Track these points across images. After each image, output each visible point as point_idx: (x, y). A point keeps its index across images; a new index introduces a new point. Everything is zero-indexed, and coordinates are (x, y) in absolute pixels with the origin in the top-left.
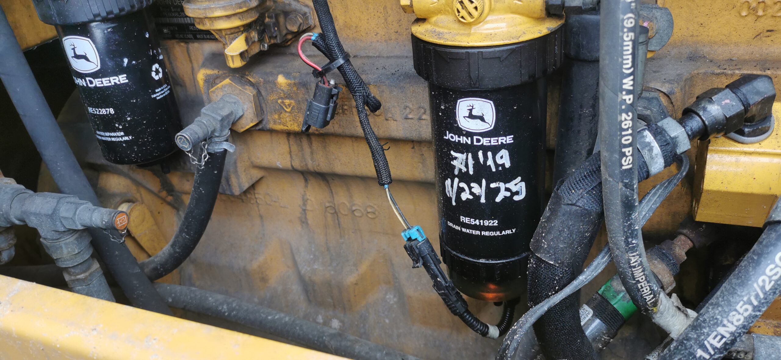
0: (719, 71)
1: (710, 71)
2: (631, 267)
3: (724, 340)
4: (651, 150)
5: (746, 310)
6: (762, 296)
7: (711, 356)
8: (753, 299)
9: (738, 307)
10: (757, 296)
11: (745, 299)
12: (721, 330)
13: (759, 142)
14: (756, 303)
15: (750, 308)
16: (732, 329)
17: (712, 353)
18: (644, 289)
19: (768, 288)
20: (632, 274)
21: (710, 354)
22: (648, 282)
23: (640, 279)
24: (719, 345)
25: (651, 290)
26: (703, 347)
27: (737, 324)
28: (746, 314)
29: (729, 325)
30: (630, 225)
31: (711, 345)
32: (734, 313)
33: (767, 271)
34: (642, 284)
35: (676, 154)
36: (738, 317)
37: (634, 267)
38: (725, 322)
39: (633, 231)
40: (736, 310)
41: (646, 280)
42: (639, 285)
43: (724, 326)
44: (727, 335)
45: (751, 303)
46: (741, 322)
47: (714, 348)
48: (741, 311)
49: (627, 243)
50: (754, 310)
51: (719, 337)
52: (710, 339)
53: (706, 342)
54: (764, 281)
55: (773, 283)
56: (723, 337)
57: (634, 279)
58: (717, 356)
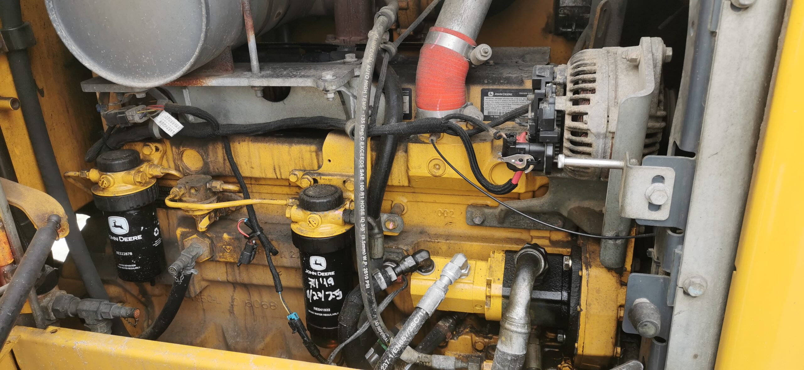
0: (429, 240)
1: (426, 239)
2: (376, 326)
3: (398, 350)
4: (381, 280)
5: (404, 339)
6: (409, 334)
7: (394, 356)
8: (406, 335)
9: (402, 338)
10: (408, 333)
11: (404, 335)
12: (396, 346)
13: (429, 275)
14: (407, 336)
15: (405, 338)
16: (400, 346)
17: (394, 355)
18: (383, 336)
19: (411, 331)
20: (377, 329)
21: (393, 356)
22: (384, 333)
23: (380, 331)
24: (396, 352)
25: (386, 336)
26: (391, 353)
27: (401, 344)
28: (404, 340)
29: (399, 344)
30: (373, 309)
31: (394, 352)
32: (400, 340)
33: (411, 325)
34: (382, 333)
35: (391, 281)
36: (402, 341)
37: (377, 326)
38: (398, 344)
39: (374, 312)
40: (401, 339)
41: (383, 331)
42: (381, 334)
43: (397, 345)
44: (399, 348)
45: (406, 336)
46: (403, 343)
47: (395, 354)
48: (402, 339)
49: (373, 317)
50: (407, 339)
51: (396, 349)
52: (393, 350)
53: (392, 352)
54: (410, 328)
55: (413, 329)
56: (397, 349)
57: (378, 332)
58: (396, 357)
